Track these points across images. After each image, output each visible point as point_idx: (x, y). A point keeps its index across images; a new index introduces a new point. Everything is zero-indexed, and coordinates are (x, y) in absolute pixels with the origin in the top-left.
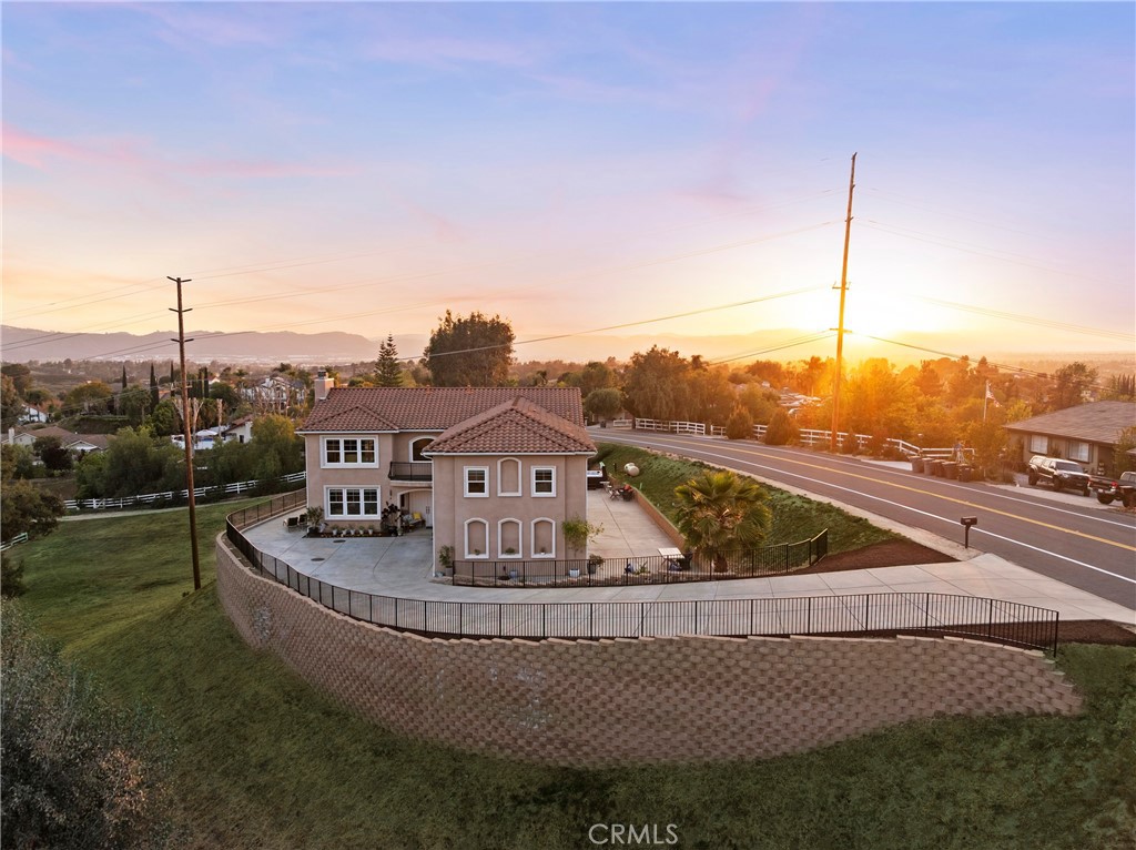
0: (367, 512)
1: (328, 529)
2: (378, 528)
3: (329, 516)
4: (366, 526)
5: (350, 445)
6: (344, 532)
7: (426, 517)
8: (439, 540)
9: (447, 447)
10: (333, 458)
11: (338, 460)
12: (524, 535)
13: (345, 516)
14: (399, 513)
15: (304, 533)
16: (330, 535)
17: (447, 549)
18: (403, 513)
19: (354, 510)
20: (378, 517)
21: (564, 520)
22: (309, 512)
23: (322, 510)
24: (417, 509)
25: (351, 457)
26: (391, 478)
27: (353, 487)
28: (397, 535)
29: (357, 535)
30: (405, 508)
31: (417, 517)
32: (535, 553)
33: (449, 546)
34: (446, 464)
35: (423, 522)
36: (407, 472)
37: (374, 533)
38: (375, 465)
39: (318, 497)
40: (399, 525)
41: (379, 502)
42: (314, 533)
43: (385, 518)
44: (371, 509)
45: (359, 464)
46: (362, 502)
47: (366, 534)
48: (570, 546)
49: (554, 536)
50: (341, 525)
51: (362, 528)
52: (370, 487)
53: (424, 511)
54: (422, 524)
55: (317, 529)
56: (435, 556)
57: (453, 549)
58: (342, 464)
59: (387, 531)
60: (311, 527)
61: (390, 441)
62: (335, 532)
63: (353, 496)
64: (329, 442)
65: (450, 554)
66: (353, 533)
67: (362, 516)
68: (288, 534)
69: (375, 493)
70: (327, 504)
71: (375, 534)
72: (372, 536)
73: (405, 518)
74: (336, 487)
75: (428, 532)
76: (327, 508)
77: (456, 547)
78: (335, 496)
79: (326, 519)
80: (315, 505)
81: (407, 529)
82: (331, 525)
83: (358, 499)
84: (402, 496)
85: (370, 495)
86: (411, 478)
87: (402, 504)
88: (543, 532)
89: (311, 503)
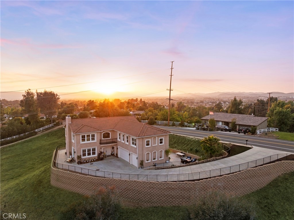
0: (93, 154)
2: (97, 158)
3: (82, 157)
4: (94, 158)
5: (88, 136)
6: (88, 161)
8: (139, 159)
10: (83, 140)
11: (85, 141)
12: (158, 155)
13: (87, 156)
15: (75, 163)
16: (84, 163)
19: (89, 154)
20: (96, 155)
21: (165, 150)
25: (88, 140)
26: (100, 144)
27: (89, 148)
32: (160, 158)
38: (95, 141)
39: (79, 152)
41: (96, 151)
42: (80, 163)
43: (98, 155)
45: (91, 141)
47: (94, 161)
48: (166, 155)
49: (163, 154)
50: (86, 159)
51: (92, 159)
52: (94, 147)
56: (138, 163)
60: (79, 161)
61: (99, 134)
64: (82, 136)
65: (142, 162)
66: (90, 161)
67: (92, 156)
70: (82, 154)
71: (96, 160)
74: (84, 149)
77: (144, 160)
78: (84, 151)
82: (84, 160)
83: (90, 151)
85: (94, 150)
88: (161, 153)
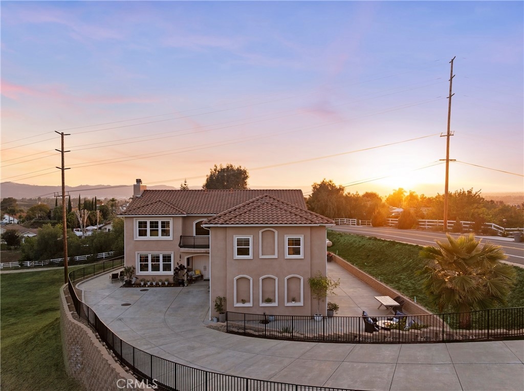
0: (164, 270)
1: (138, 281)
2: (171, 280)
3: (139, 273)
4: (164, 279)
5: (154, 225)
6: (149, 284)
7: (203, 273)
8: (215, 291)
9: (221, 221)
10: (142, 233)
11: (145, 235)
12: (279, 288)
13: (150, 272)
14: (186, 271)
15: (121, 284)
16: (138, 285)
17: (220, 299)
18: (189, 270)
19: (156, 268)
20: (172, 273)
21: (310, 277)
22: (125, 269)
23: (134, 268)
24: (198, 267)
25: (154, 233)
26: (181, 247)
27: (155, 253)
28: (184, 286)
29: (157, 285)
30: (190, 267)
31: (198, 273)
32: (288, 301)
33: (222, 296)
34: (220, 234)
35: (202, 276)
36: (192, 242)
37: (168, 284)
38: (170, 238)
39: (132, 259)
40: (185, 279)
41: (172, 263)
42: (129, 284)
43: (176, 273)
44: (167, 268)
45: (160, 237)
46: (161, 263)
47: (163, 285)
48: (315, 296)
49: (302, 288)
50: (147, 279)
51: (160, 281)
52: (167, 253)
53: (202, 269)
54: (201, 277)
55: (130, 281)
56: (211, 304)
57: (225, 299)
58: (148, 237)
59: (178, 282)
60: (128, 280)
61: (180, 222)
62: (142, 283)
63: (156, 259)
64: (140, 223)
65: (223, 303)
66: (154, 284)
67: (161, 272)
68: (111, 285)
69: (170, 257)
70: (137, 265)
71: (170, 285)
72: (167, 286)
73: (190, 273)
74: (144, 253)
75: (205, 283)
76: (138, 267)
77: (227, 298)
78: (144, 259)
79: (137, 274)
80: (130, 265)
81: (191, 281)
82: (140, 278)
83: (159, 261)
84: (188, 259)
85: (167, 258)
86: (194, 247)
87: (188, 264)
88: (293, 285)
89: (127, 264)
